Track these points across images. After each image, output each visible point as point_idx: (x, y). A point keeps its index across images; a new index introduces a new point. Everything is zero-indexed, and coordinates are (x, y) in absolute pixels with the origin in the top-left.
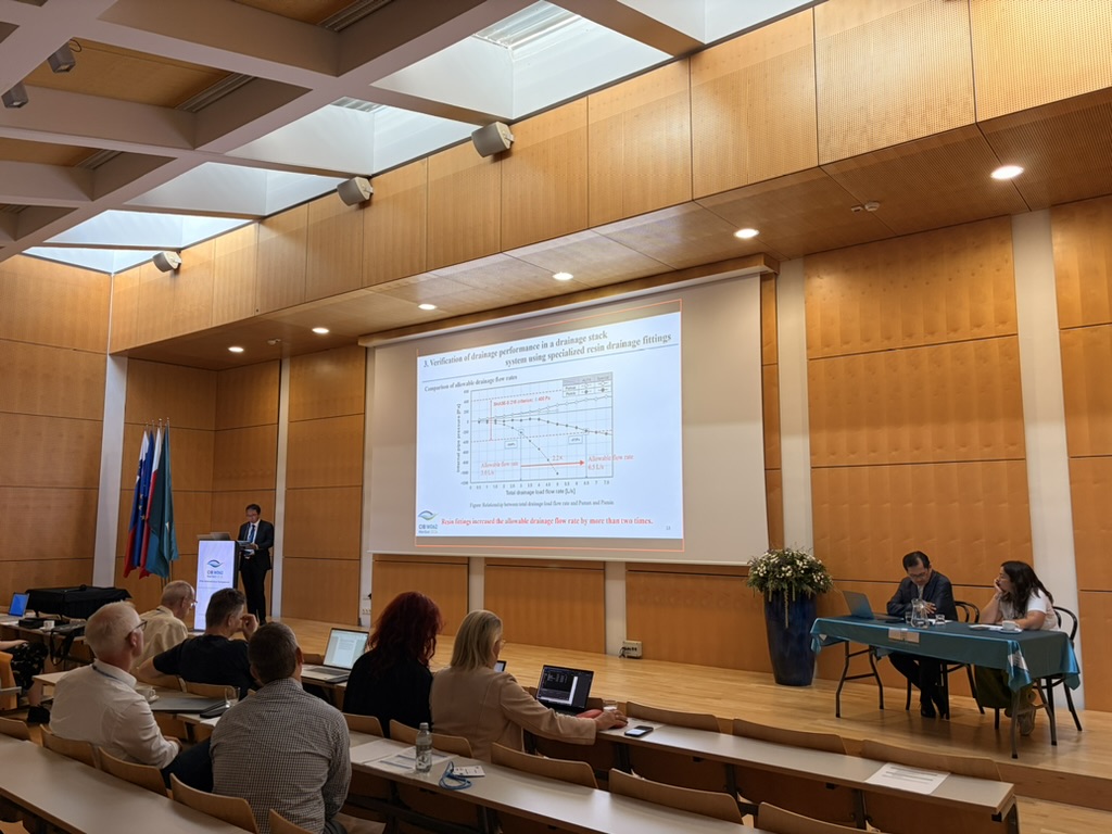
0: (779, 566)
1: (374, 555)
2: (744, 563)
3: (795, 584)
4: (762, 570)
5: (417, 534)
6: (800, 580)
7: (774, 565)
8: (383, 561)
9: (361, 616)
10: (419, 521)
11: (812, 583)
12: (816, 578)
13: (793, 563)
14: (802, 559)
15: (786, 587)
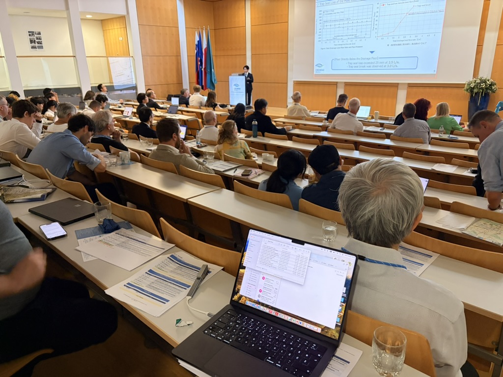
0: (480, 83)
1: (294, 81)
2: (464, 83)
3: (485, 90)
4: (472, 85)
5: (315, 73)
6: (487, 89)
7: (478, 83)
8: (298, 84)
9: (288, 105)
10: (316, 68)
11: (491, 89)
12: (493, 87)
13: (485, 82)
14: (488, 81)
15: (481, 91)
